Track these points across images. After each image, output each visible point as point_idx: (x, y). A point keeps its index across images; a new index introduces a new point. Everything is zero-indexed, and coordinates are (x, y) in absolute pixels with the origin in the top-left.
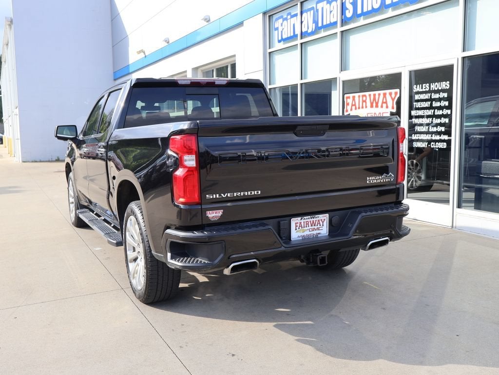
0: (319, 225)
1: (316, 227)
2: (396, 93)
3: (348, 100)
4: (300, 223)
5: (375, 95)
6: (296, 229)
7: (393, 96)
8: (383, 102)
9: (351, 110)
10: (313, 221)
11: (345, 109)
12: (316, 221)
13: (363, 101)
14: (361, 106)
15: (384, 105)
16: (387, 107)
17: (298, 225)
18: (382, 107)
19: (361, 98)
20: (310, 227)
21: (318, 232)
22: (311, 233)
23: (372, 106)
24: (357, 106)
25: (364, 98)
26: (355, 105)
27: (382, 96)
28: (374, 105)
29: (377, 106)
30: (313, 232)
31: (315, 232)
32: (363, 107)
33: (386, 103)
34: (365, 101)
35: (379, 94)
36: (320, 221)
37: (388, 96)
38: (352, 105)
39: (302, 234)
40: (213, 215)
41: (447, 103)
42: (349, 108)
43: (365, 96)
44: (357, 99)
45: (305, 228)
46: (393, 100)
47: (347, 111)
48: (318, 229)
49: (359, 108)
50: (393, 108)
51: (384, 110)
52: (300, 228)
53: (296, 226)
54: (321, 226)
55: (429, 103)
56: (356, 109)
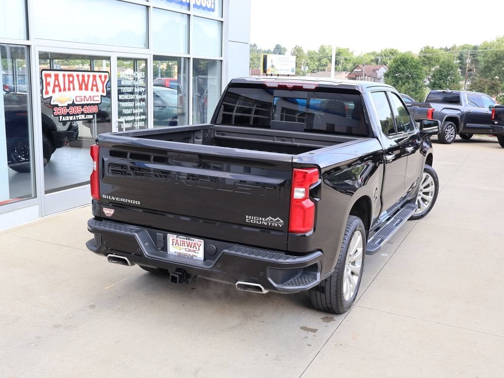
0: (195, 248)
1: (192, 249)
2: (105, 77)
3: (49, 79)
4: (177, 240)
5: (83, 76)
6: (173, 245)
7: (103, 79)
8: (93, 85)
9: (54, 91)
10: (189, 242)
11: (44, 91)
12: (192, 243)
13: (70, 82)
14: (67, 87)
15: (95, 88)
16: (97, 90)
17: (175, 241)
18: (92, 90)
19: (67, 78)
20: (186, 247)
21: (194, 254)
22: (188, 253)
23: (81, 89)
24: (62, 87)
25: (71, 79)
26: (59, 85)
27: (91, 79)
28: (84, 87)
29: (86, 89)
30: (189, 253)
31: (191, 253)
32: (69, 89)
33: (96, 85)
34: (72, 82)
35: (89, 76)
36: (197, 245)
37: (98, 79)
38: (55, 86)
39: (179, 251)
40: (108, 212)
41: (143, 89)
42: (50, 89)
43: (72, 76)
44: (61, 79)
45: (181, 247)
46: (103, 83)
47: (47, 93)
48: (194, 251)
49: (65, 90)
50: (103, 91)
51: (94, 93)
52: (177, 245)
53: (173, 242)
54: (197, 250)
55: (132, 88)
56: (60, 90)
